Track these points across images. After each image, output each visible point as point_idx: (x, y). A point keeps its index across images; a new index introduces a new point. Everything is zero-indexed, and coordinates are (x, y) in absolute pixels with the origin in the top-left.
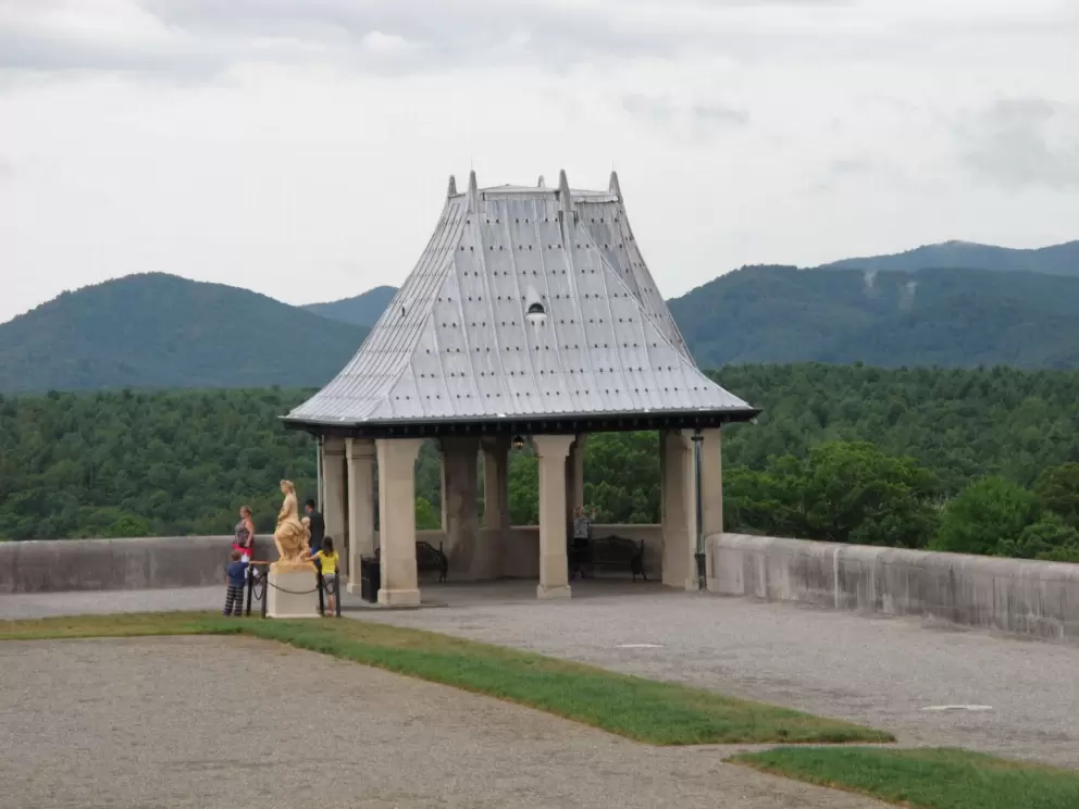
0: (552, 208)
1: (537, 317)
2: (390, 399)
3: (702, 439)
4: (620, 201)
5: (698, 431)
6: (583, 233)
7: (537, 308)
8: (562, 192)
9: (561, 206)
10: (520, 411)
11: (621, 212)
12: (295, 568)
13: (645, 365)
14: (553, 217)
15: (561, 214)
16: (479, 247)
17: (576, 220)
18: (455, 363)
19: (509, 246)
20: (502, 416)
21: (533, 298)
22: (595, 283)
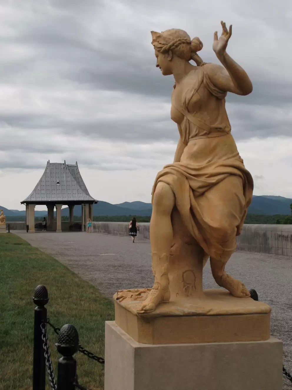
0: (62, 167)
1: (58, 184)
2: (30, 198)
3: (85, 205)
4: (77, 166)
5: (85, 204)
6: (68, 171)
7: (58, 183)
8: (64, 164)
9: (64, 166)
10: (53, 200)
11: (78, 168)
12: (2, 224)
13: (76, 193)
14: (63, 168)
15: (64, 167)
16: (49, 173)
17: (67, 168)
18: (43, 192)
19: (54, 172)
20: (49, 200)
21: (58, 181)
22: (69, 179)
